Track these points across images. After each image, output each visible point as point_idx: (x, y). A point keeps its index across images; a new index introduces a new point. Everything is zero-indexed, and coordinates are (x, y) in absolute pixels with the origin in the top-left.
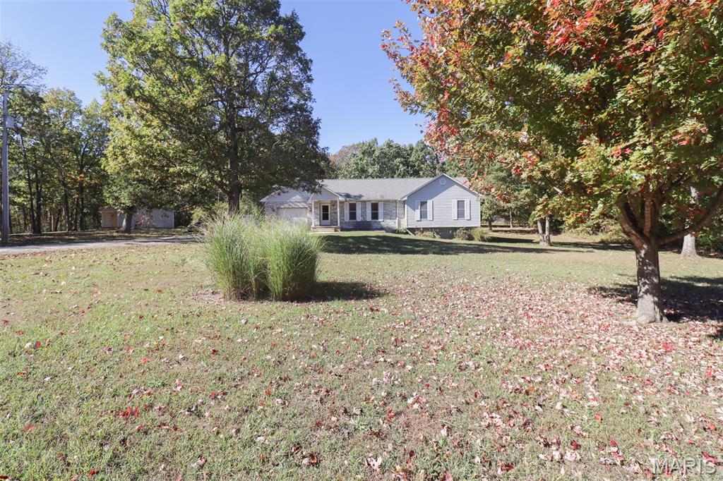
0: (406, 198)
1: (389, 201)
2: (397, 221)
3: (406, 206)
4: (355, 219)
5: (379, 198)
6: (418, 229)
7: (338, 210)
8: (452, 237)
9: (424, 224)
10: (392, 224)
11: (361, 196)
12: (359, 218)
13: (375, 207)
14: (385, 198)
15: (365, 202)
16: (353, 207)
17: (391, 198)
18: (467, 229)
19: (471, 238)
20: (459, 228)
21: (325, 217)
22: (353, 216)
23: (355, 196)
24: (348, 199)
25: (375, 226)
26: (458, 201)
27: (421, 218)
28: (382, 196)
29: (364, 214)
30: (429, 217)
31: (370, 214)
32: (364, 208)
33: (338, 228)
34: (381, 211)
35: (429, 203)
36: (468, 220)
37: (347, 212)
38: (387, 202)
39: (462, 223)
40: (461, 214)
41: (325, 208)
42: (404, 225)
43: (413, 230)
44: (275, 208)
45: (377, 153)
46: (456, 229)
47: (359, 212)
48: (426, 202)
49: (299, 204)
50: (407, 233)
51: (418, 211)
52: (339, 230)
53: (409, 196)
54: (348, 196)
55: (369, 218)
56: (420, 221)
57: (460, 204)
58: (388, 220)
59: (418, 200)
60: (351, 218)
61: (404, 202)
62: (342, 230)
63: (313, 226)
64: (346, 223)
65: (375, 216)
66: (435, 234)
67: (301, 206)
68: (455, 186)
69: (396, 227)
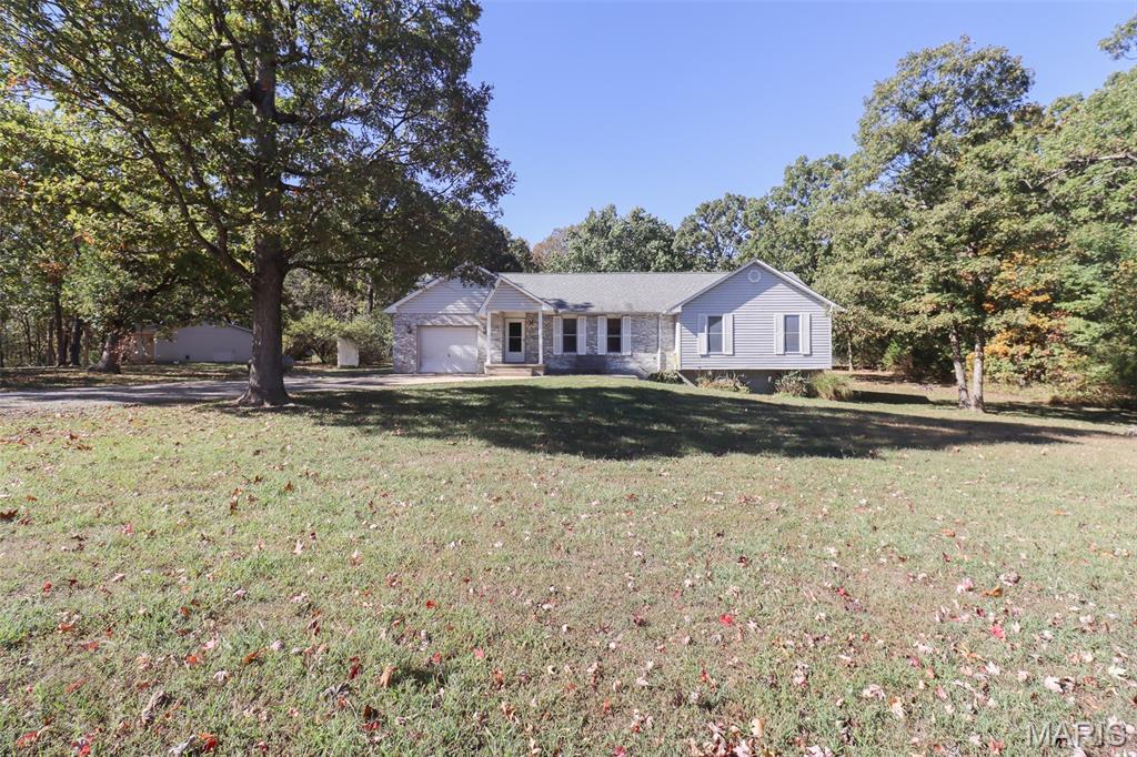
0: (679, 310)
1: (643, 315)
2: (658, 355)
3: (678, 324)
4: (575, 349)
5: (623, 308)
6: (703, 373)
7: (540, 331)
8: (771, 390)
9: (714, 363)
10: (650, 361)
11: (587, 306)
12: (582, 349)
13: (614, 326)
14: (637, 309)
15: (595, 316)
16: (570, 327)
17: (649, 309)
18: (805, 373)
19: (811, 393)
20: (787, 372)
21: (515, 345)
22: (570, 344)
23: (576, 306)
24: (560, 311)
25: (615, 364)
26: (786, 317)
27: (709, 349)
28: (630, 305)
29: (593, 341)
30: (727, 348)
31: (605, 342)
32: (593, 328)
33: (539, 368)
34: (626, 335)
35: (727, 320)
36: (806, 355)
37: (558, 336)
38: (639, 318)
39: (793, 362)
40: (791, 344)
41: (515, 329)
42: (674, 364)
43: (692, 375)
44: (413, 325)
45: (616, 230)
46: (778, 374)
47: (581, 336)
48: (721, 318)
49: (461, 319)
50: (680, 381)
51: (703, 337)
52: (541, 373)
53: (686, 305)
54: (560, 304)
55: (602, 349)
56: (707, 356)
57: (790, 323)
58: (643, 355)
59: (703, 314)
60: (566, 349)
61: (675, 318)
62: (549, 372)
63: (488, 363)
64: (556, 357)
65: (615, 344)
66: (738, 384)
67: (466, 323)
68: (781, 286)
69: (657, 367)
